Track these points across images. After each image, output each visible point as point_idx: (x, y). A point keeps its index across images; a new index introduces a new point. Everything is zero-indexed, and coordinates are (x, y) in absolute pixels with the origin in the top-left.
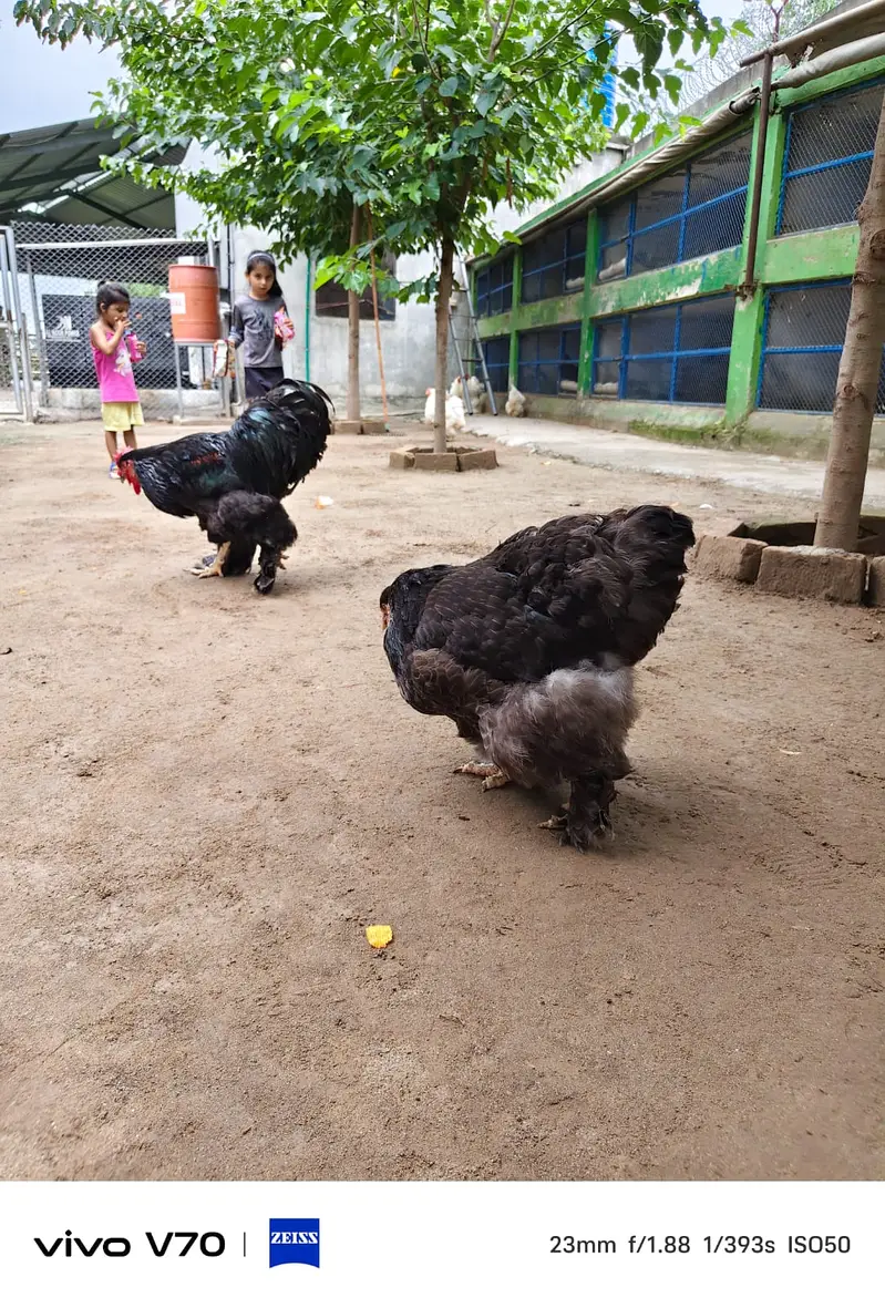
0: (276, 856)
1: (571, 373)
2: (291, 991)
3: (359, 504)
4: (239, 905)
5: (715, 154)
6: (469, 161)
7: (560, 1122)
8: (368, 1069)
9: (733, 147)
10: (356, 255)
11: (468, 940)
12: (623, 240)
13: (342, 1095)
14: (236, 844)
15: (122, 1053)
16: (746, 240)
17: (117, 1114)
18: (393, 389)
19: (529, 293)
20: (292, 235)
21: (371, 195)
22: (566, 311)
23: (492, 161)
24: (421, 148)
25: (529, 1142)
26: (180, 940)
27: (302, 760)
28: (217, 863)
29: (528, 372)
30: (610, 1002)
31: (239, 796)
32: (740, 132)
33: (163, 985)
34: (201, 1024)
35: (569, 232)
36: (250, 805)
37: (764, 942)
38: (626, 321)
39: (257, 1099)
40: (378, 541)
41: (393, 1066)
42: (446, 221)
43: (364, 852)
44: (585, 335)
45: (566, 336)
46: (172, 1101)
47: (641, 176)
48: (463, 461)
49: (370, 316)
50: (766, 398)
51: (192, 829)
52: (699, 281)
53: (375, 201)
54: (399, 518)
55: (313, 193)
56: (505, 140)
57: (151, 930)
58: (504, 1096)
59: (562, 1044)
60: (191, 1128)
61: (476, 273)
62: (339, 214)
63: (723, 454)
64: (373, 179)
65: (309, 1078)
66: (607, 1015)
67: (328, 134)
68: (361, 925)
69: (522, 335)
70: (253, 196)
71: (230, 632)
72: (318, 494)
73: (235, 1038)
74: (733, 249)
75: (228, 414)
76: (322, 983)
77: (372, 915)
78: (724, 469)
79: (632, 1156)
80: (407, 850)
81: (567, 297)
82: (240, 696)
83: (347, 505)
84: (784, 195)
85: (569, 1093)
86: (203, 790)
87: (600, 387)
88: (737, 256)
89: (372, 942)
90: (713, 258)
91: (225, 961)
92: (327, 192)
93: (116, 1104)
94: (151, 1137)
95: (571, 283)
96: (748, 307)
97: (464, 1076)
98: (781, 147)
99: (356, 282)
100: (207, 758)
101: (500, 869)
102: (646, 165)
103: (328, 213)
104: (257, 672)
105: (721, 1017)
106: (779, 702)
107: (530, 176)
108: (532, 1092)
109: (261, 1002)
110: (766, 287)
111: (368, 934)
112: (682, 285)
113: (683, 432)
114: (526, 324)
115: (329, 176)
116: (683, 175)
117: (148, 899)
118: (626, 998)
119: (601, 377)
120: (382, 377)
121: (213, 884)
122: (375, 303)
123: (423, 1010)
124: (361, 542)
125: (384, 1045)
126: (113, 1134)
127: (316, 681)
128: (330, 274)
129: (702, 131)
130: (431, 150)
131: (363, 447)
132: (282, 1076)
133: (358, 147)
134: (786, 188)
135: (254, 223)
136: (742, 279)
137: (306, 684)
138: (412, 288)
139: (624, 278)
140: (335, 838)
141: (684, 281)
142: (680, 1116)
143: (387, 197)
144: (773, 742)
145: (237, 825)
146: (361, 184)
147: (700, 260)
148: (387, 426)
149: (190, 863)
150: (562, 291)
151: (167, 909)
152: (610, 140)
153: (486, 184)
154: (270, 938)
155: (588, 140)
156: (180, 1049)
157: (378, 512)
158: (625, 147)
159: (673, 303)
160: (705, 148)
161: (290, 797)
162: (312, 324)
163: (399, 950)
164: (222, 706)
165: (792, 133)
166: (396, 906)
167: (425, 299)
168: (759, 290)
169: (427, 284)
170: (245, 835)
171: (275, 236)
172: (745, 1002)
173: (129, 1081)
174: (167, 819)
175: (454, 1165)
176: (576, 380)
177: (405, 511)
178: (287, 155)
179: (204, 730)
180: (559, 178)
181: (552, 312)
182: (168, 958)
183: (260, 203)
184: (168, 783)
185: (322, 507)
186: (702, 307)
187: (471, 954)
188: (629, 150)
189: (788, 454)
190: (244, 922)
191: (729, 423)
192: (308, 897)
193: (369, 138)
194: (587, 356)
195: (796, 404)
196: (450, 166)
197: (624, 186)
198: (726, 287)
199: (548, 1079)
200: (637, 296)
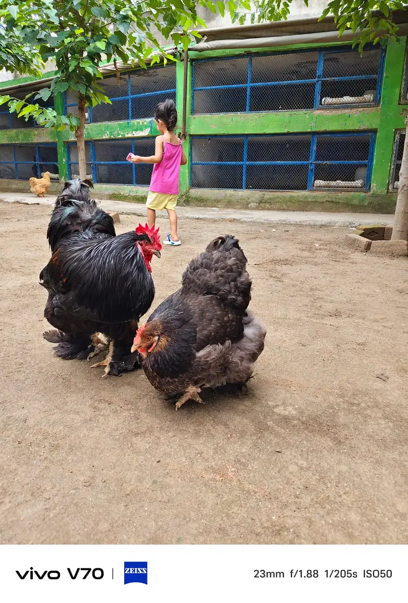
22: (41, 136)
38: (93, 144)
44: (61, 150)
52: (148, 129)
81: (40, 129)
84: (194, 97)
98: (191, 76)
110: (191, 136)
112: (136, 131)
134: (194, 94)
139: (88, 123)
141: (138, 129)
147: (147, 120)
159: (128, 138)
168: (187, 137)
176: (57, 174)
186: (151, 141)
194: (64, 160)
200: (103, 133)
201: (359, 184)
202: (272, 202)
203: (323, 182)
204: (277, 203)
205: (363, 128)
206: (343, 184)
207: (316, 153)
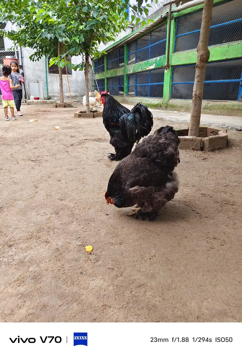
0: (58, 230)
1: (122, 89)
2: (67, 266)
3: (67, 128)
4: (49, 244)
5: (158, 30)
6: (92, 31)
7: (141, 291)
8: (90, 284)
9: (162, 28)
10: (61, 57)
11: (113, 247)
12: (134, 53)
13: (85, 292)
14: (46, 228)
15: (22, 289)
16: (167, 54)
17: (23, 306)
18: (73, 94)
19: (109, 67)
20: (40, 50)
21: (64, 39)
22: (120, 72)
23: (98, 30)
24: (78, 26)
25: (134, 297)
26: (34, 256)
27: (61, 202)
28: (41, 233)
29: (110, 89)
30: (150, 259)
31: (45, 214)
32: (164, 24)
33: (31, 269)
34: (44, 279)
35: (119, 50)
36: (48, 217)
37: (186, 239)
38: (136, 75)
39: (62, 297)
40: (74, 139)
41: (96, 283)
42: (86, 47)
43: (82, 226)
44: (125, 79)
45: (120, 79)
46: (38, 300)
47: (138, 35)
48: (95, 115)
49: (65, 73)
50: (174, 96)
51: (32, 225)
52: (155, 64)
53: (65, 41)
54: (79, 132)
55: (46, 38)
56: (101, 25)
57: (25, 254)
58: (126, 286)
59: (139, 271)
60: (45, 307)
61: (94, 61)
62: (54, 44)
63: (163, 111)
64: (64, 34)
65: (75, 289)
66: (150, 262)
67: (51, 22)
68: (84, 246)
69: (108, 79)
70: (28, 39)
71: (35, 167)
72: (55, 125)
73: (53, 281)
74: (163, 56)
75: (25, 102)
76: (75, 263)
77: (86, 243)
78: (163, 115)
79: (160, 297)
80: (93, 225)
81: (120, 69)
82: (41, 186)
83: (63, 128)
84: (176, 42)
85: (143, 283)
86: (34, 213)
87: (130, 93)
88: (164, 58)
89: (87, 250)
90: (158, 58)
91: (47, 261)
92: (51, 38)
93: (23, 303)
94: (34, 311)
95: (120, 65)
96: (168, 72)
97: (116, 282)
98: (175, 28)
99: (61, 65)
100: (34, 204)
101: (118, 227)
102: (139, 32)
103: (51, 44)
104: (45, 178)
105: (177, 259)
106: (183, 177)
107: (108, 34)
108: (134, 284)
109: (59, 270)
110: (172, 66)
111: (86, 249)
112: (150, 66)
113: (152, 105)
114: (109, 76)
115: (51, 33)
116: (149, 35)
117: (23, 245)
118: (154, 257)
119: (130, 90)
120: (70, 91)
121: (41, 240)
122: (66, 70)
123: (103, 267)
124: (69, 139)
125: (94, 277)
126: (23, 312)
127: (62, 180)
128: (54, 62)
129: (154, 23)
130: (81, 27)
131: (66, 111)
132: (68, 289)
133: (60, 26)
134: (176, 40)
135: (29, 46)
136: (166, 64)
137: (59, 181)
138: (78, 66)
139: (134, 63)
140: (73, 223)
141: (151, 64)
142: (170, 286)
143: (69, 40)
144: (183, 187)
145: (45, 222)
146: (60, 36)
147: (155, 59)
148: (72, 105)
149: (33, 234)
150: (118, 67)
151: (29, 248)
152: (129, 25)
153: (97, 37)
154: (59, 252)
155: (123, 24)
156: (39, 286)
157: (72, 130)
158: (133, 27)
159: (148, 70)
160: (155, 28)
161: (59, 213)
162: (48, 76)
163: (95, 252)
164: (36, 189)
165: (177, 25)
166: (93, 240)
167: (81, 70)
168: (170, 67)
169: (82, 65)
170: (48, 225)
171: (35, 50)
172: (183, 255)
173: (25, 296)
174: (25, 223)
175: (116, 306)
176: (123, 92)
177: (80, 130)
178: (38, 27)
179: (31, 196)
180: (116, 35)
181: (116, 72)
182: (31, 261)
183: (31, 41)
184: (23, 212)
185: (57, 129)
186: (156, 71)
187: (114, 251)
188: (134, 27)
189: (179, 111)
190: (51, 249)
191: (164, 103)
192: (68, 240)
193: (63, 23)
194: (126, 85)
195: (181, 97)
196: (86, 32)
197: (134, 38)
198: (162, 66)
199: (137, 281)
200: (138, 68)
202: (212, 108)
204: (214, 110)
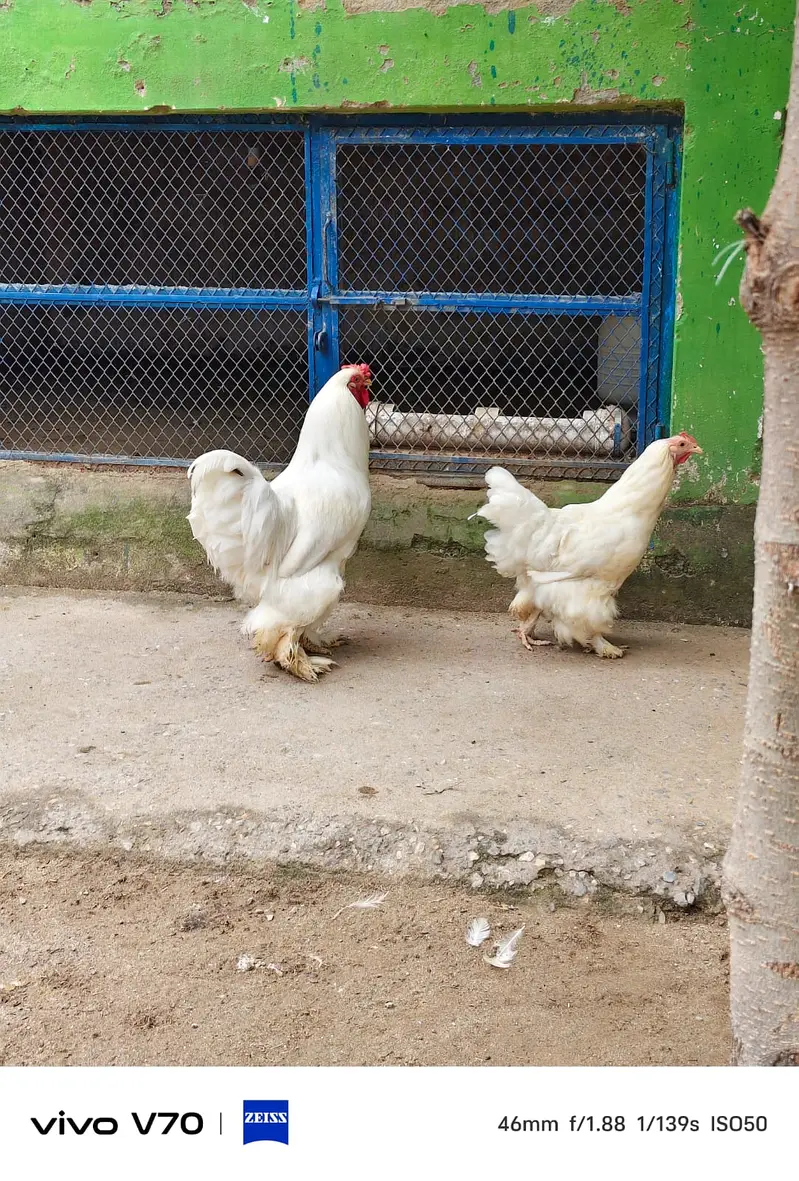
201: (603, 436)
202: (105, 537)
203: (398, 417)
204: (133, 548)
205: (594, 97)
206: (511, 433)
207: (341, 245)
